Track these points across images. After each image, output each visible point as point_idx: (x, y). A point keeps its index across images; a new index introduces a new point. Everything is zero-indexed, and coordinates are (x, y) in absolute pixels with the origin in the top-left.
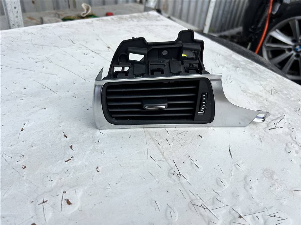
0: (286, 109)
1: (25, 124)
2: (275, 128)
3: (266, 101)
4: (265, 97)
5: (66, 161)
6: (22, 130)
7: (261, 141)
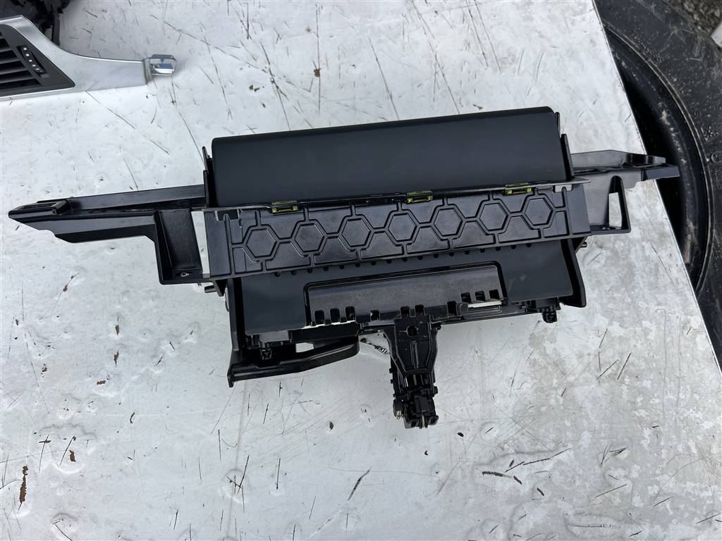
0: (586, 436)
1: (72, 277)
2: (501, 475)
3: (560, 392)
4: (571, 379)
5: (98, 383)
6: (65, 289)
7: (440, 491)
